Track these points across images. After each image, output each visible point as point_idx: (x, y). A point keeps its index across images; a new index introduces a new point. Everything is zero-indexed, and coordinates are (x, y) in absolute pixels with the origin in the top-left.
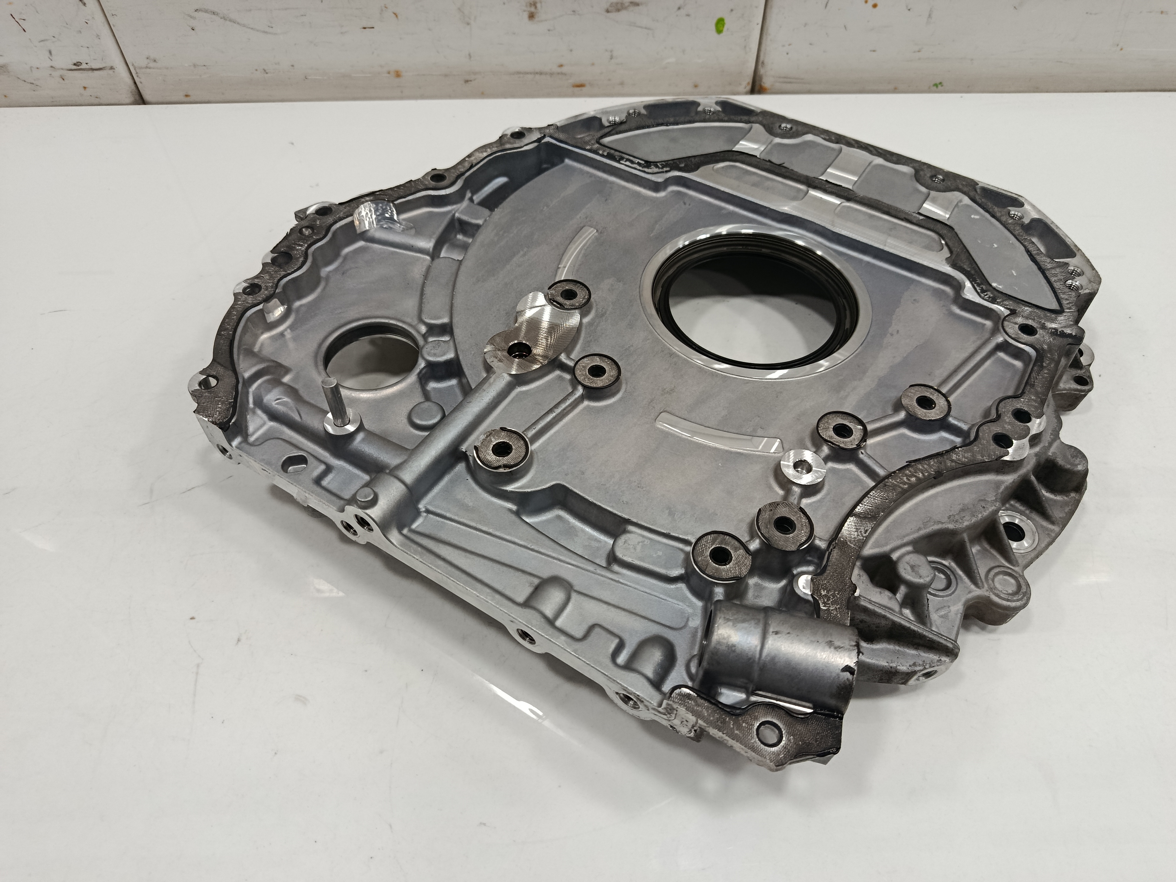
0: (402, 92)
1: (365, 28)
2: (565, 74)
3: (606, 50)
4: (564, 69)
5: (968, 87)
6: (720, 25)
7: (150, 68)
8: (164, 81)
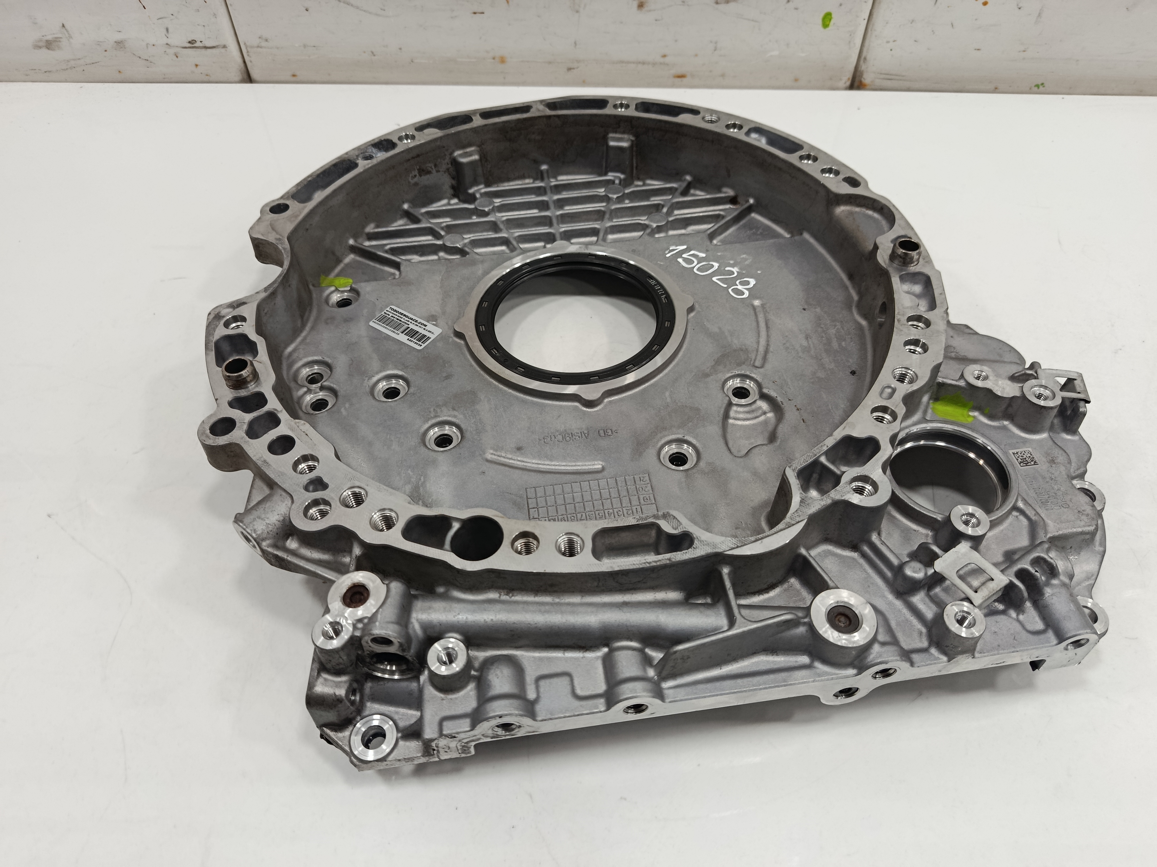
0: (504, 78)
1: (475, 13)
2: (667, 65)
3: (711, 42)
4: (667, 60)
5: (1070, 88)
6: (827, 19)
7: (261, 47)
8: (274, 60)
